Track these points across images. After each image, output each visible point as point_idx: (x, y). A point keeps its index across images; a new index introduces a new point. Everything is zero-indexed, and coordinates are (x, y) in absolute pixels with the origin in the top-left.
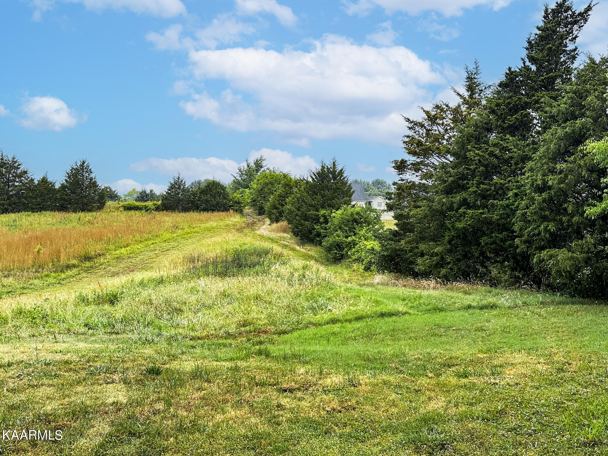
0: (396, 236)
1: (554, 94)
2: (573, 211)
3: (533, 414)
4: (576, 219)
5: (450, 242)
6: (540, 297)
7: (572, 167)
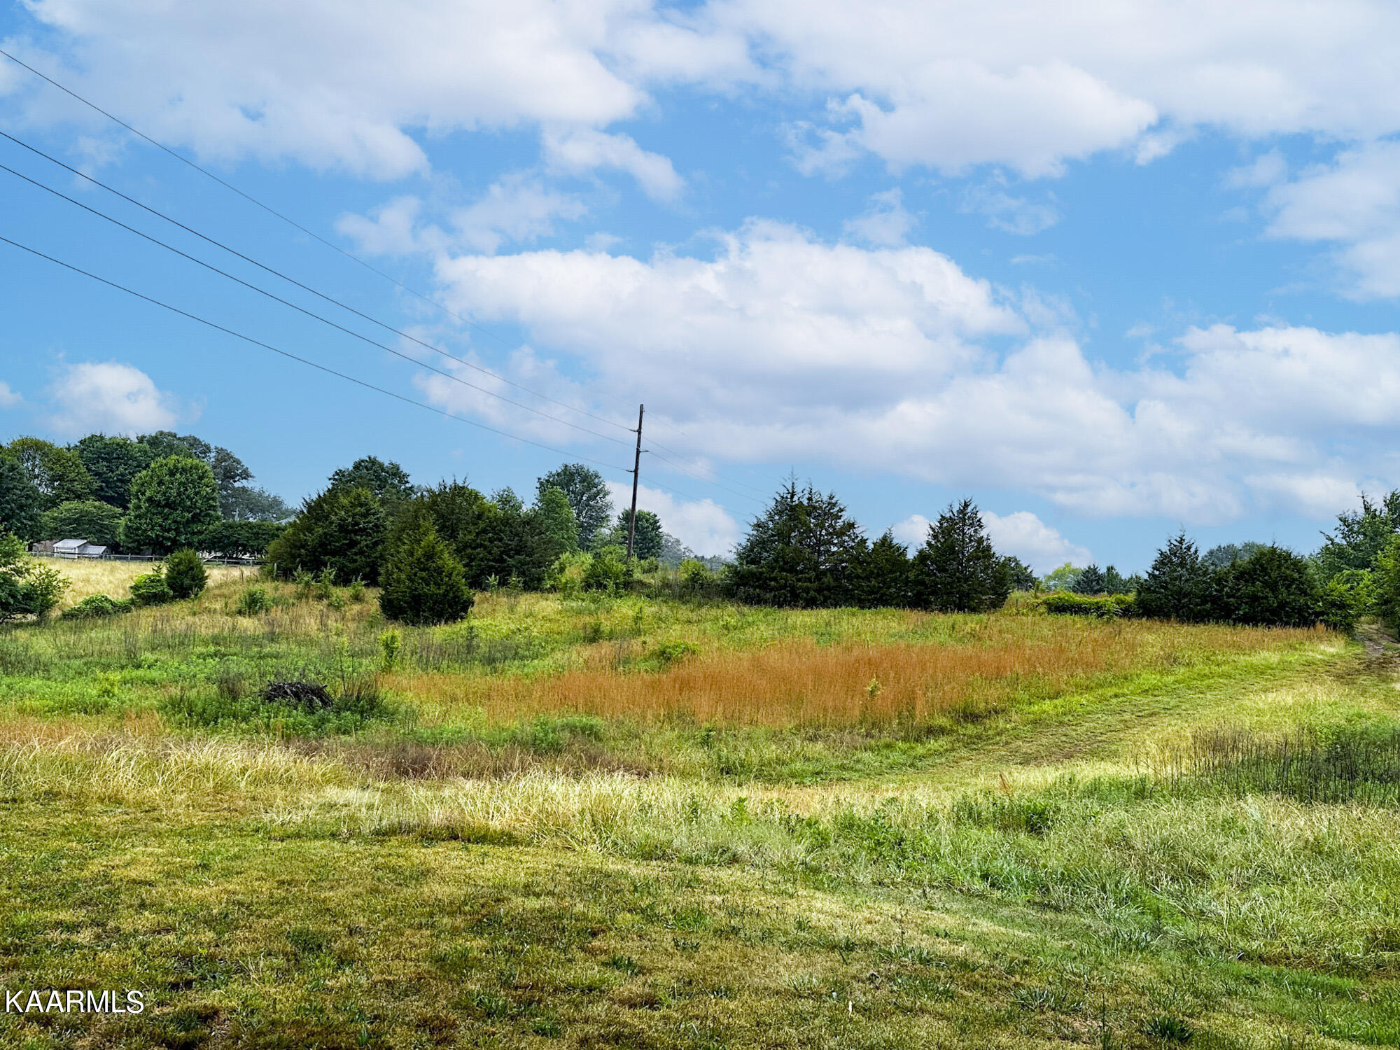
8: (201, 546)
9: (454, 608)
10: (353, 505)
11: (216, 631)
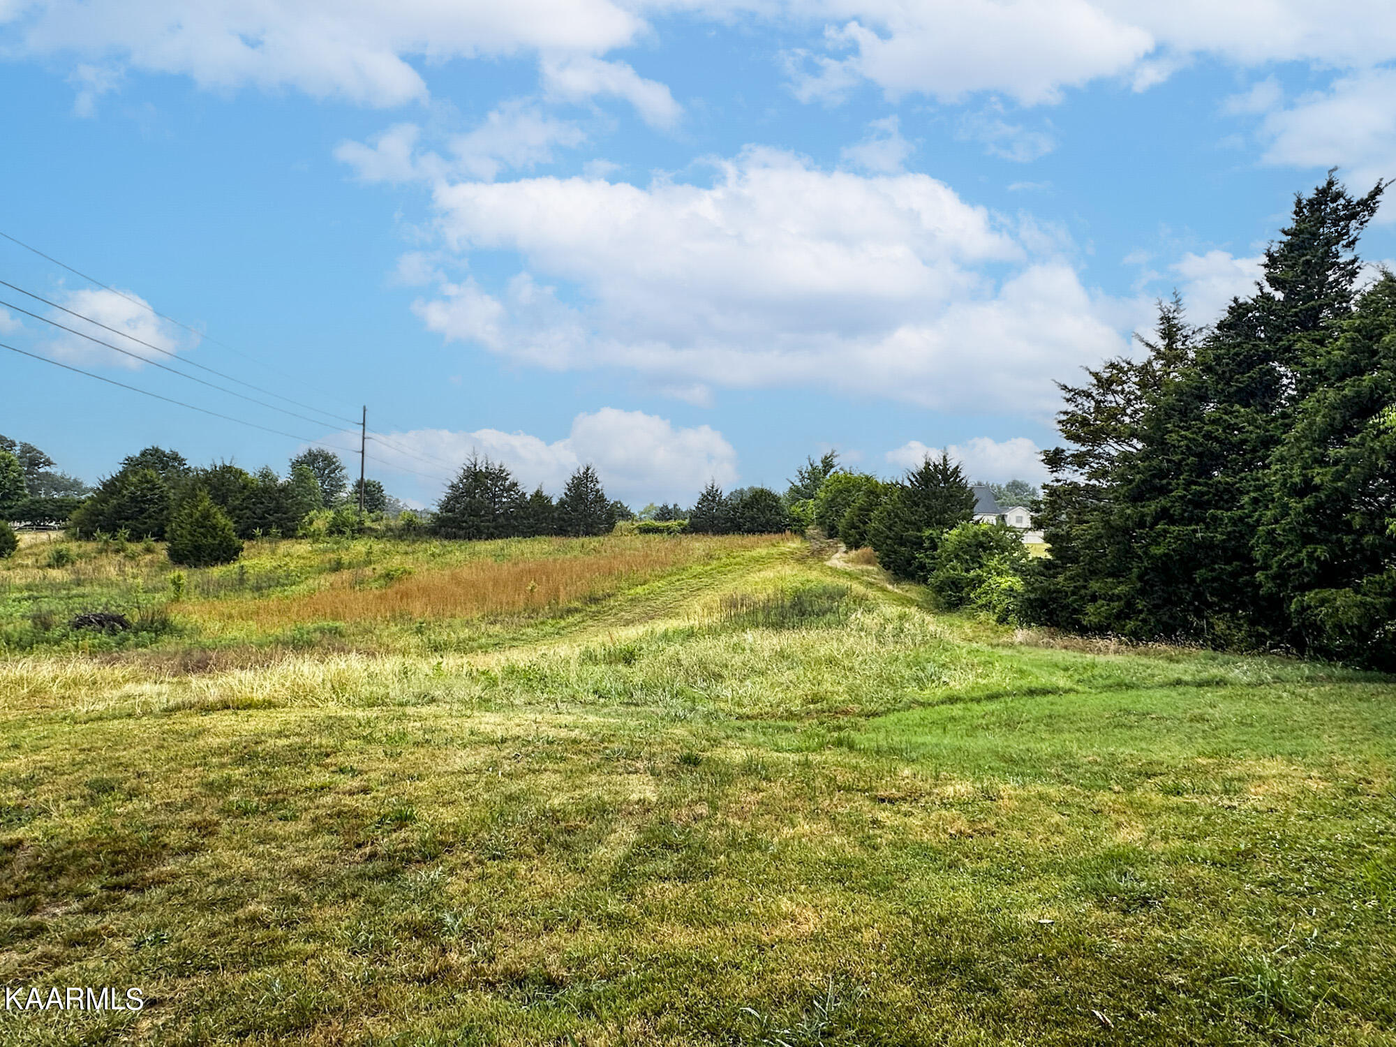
0: (1050, 569)
1: (1317, 334)
2: (1362, 527)
3: (1306, 861)
4: (1368, 539)
5: (1140, 578)
6: (1306, 669)
7: (1356, 454)
8: (12, 518)
9: (228, 553)
10: (141, 482)
11: (29, 580)
